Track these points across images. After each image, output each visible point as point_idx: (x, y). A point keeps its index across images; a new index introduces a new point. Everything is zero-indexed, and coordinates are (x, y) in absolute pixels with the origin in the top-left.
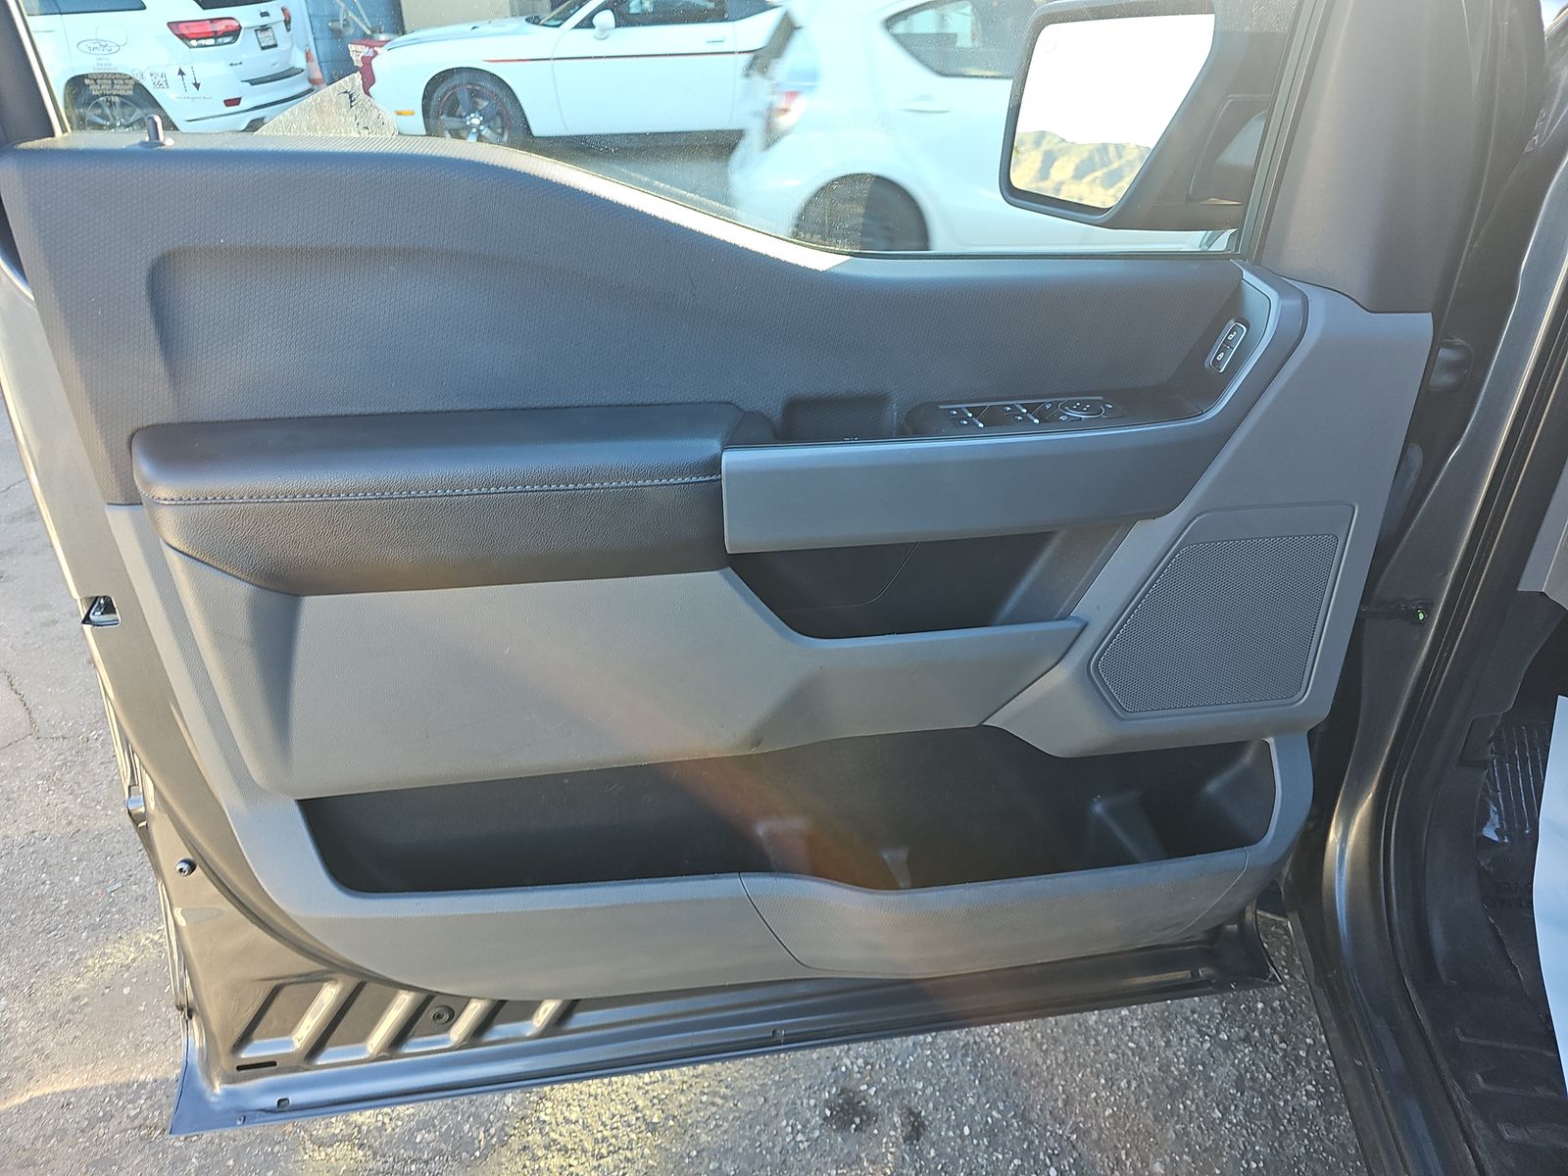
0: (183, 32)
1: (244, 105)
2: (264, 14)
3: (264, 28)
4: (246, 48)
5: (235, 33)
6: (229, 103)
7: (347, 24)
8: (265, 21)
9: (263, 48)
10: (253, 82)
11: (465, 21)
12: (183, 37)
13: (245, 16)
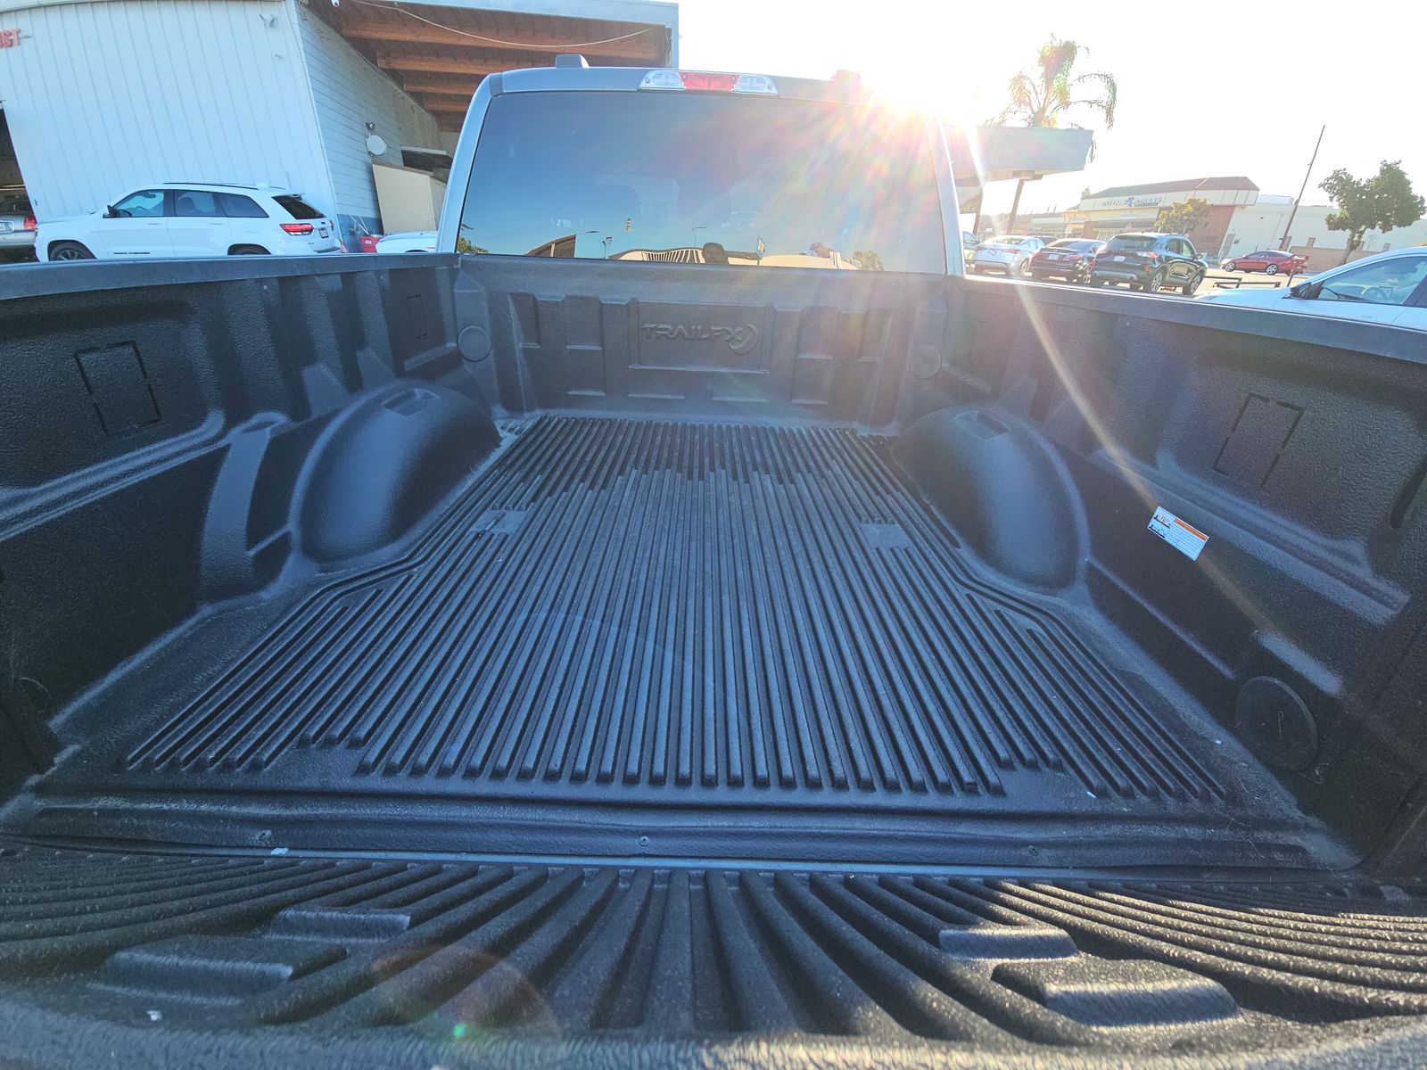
0: (288, 229)
2: (323, 223)
3: (323, 229)
4: (315, 238)
5: (310, 230)
7: (357, 229)
8: (323, 226)
9: (322, 238)
10: (318, 252)
12: (288, 231)
13: (315, 223)
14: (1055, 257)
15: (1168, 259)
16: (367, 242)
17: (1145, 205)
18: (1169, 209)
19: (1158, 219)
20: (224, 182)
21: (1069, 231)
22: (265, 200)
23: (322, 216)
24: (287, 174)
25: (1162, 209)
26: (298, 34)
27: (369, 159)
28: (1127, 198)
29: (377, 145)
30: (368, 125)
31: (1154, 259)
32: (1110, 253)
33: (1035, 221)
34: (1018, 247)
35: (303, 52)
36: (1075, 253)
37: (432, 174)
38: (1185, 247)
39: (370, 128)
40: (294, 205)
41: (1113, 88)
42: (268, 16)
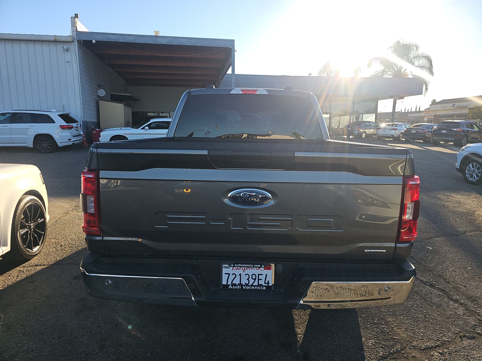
0: (62, 127)
1: (72, 140)
2: (77, 125)
3: (77, 127)
4: (73, 131)
5: (72, 128)
6: (69, 140)
7: (90, 127)
8: (77, 126)
9: (76, 131)
10: (74, 136)
11: (119, 127)
12: (62, 128)
13: (74, 125)
14: (415, 132)
15: (468, 131)
16: (94, 132)
17: (461, 107)
18: (473, 109)
19: (469, 113)
20: (35, 109)
21: (426, 119)
22: (54, 116)
23: (77, 122)
24: (63, 105)
25: (470, 109)
26: (77, 53)
27: (98, 99)
28: (452, 104)
29: (102, 93)
30: (99, 85)
31: (460, 131)
32: (439, 129)
33: (410, 115)
34: (396, 128)
35: (78, 60)
36: (424, 130)
37: (125, 104)
38: (475, 126)
39: (100, 86)
40: (66, 117)
41: (430, 61)
42: (65, 47)
